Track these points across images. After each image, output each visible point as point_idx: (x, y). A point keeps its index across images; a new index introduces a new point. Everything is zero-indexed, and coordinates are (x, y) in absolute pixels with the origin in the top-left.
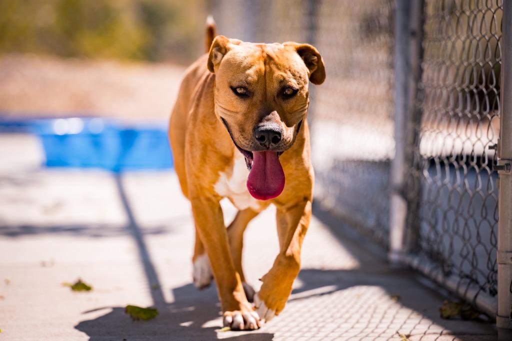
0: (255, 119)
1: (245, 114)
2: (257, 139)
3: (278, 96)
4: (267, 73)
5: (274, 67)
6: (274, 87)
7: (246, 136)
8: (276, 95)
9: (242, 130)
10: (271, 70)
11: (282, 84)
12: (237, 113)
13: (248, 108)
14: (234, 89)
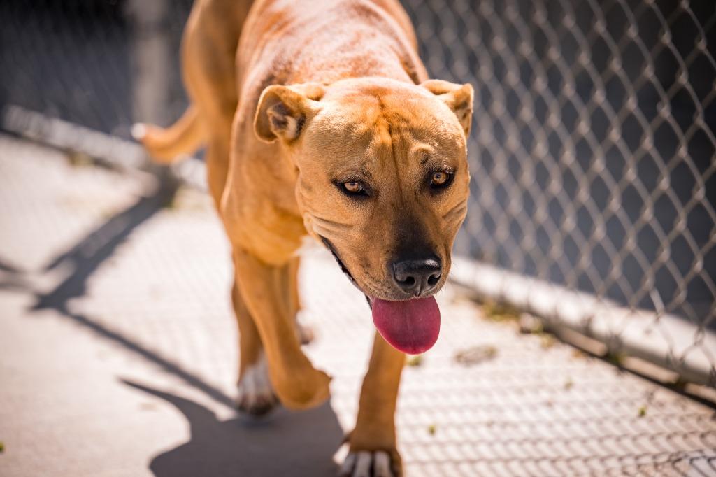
0: (388, 242)
1: (366, 230)
2: (399, 283)
3: (421, 190)
4: (398, 150)
5: (408, 136)
6: (413, 172)
7: (374, 274)
8: (418, 189)
9: (365, 264)
10: (403, 141)
11: (427, 166)
12: (350, 226)
13: (371, 218)
14: (340, 186)
